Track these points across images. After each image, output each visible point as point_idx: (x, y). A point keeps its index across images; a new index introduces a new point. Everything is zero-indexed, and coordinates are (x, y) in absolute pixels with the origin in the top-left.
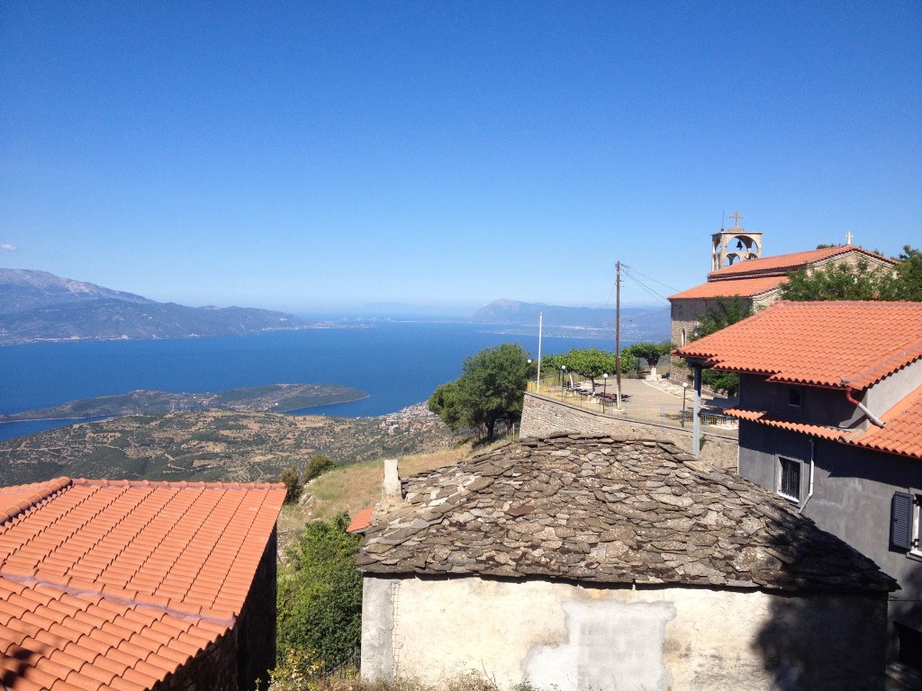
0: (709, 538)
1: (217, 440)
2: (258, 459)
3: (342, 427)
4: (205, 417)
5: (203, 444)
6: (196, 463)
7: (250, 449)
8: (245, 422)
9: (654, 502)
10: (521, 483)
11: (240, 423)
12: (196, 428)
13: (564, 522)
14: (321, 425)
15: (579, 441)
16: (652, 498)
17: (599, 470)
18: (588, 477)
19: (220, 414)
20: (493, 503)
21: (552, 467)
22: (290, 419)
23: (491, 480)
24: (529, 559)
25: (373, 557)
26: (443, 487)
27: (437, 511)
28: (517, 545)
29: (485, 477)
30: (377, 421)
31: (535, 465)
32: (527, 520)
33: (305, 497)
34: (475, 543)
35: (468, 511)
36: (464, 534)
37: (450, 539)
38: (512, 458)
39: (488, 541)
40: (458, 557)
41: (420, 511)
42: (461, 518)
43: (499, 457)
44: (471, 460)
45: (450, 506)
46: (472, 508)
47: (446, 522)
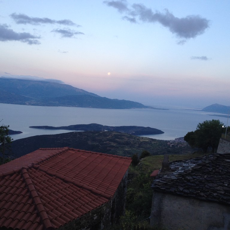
1: (115, 142)
2: (126, 149)
3: (154, 142)
4: (112, 134)
5: (111, 142)
6: (108, 148)
7: (124, 146)
8: (124, 137)
10: (212, 169)
11: (122, 137)
12: (109, 137)
14: (147, 141)
19: (116, 134)
20: (201, 175)
21: (224, 165)
22: (138, 138)
23: (201, 166)
24: (211, 196)
25: (157, 186)
26: (184, 167)
27: (180, 174)
28: (208, 190)
29: (199, 165)
30: (166, 142)
31: (218, 163)
32: (213, 182)
33: (139, 163)
34: (193, 187)
35: (191, 176)
36: (189, 184)
37: (184, 184)
38: (209, 160)
39: (198, 187)
40: (186, 191)
41: (175, 173)
42: (189, 178)
43: (205, 159)
44: (195, 159)
45: (185, 173)
46: (193, 175)
47: (183, 179)
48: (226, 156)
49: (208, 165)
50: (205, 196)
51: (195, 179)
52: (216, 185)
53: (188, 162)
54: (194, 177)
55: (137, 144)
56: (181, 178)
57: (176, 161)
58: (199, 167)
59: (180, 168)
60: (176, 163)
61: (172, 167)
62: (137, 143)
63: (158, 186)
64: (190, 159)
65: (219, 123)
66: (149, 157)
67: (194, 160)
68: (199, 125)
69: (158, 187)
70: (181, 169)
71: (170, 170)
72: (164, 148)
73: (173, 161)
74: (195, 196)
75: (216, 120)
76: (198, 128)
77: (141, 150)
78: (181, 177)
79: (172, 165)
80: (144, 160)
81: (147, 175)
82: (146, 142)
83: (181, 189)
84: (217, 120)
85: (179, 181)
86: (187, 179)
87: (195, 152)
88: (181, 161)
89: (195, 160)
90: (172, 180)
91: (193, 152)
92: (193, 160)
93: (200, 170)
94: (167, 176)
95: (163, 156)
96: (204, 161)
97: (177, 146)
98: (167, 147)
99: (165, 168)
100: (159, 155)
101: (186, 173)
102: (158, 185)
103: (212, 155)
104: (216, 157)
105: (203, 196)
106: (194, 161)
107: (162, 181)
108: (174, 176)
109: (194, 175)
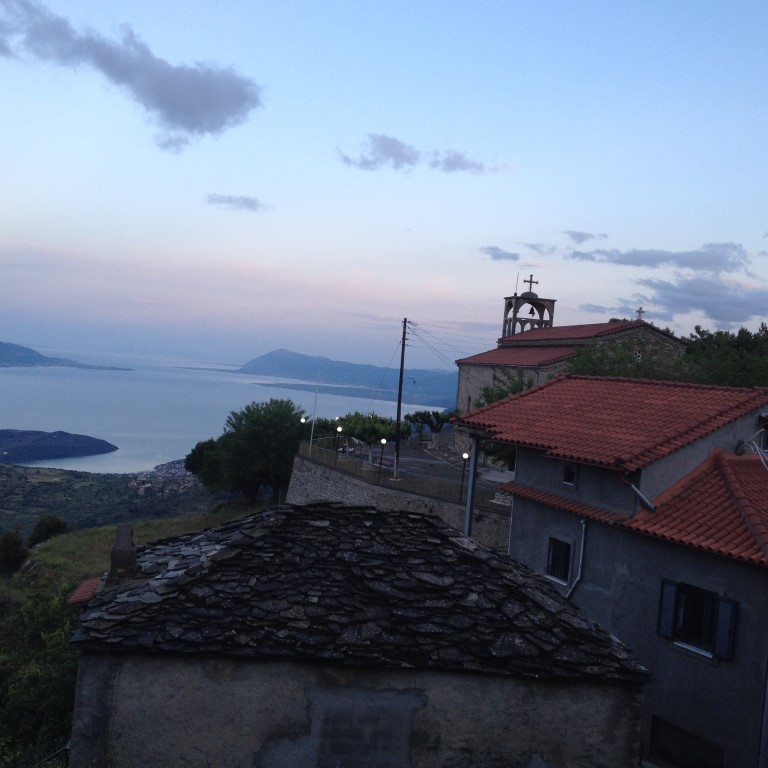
0: (467, 621)
3: (83, 484)
9: (413, 580)
10: (271, 555)
13: (315, 600)
14: (57, 480)
15: (340, 511)
16: (412, 576)
17: (359, 542)
18: (346, 551)
20: (238, 577)
21: (308, 539)
22: (21, 471)
23: (238, 551)
24: (272, 640)
25: (93, 634)
26: (184, 557)
27: (173, 585)
28: (261, 624)
29: (232, 546)
30: (126, 478)
31: (289, 535)
32: (275, 597)
33: (28, 562)
34: (213, 621)
35: (209, 584)
36: (202, 611)
37: (185, 616)
38: (264, 527)
39: (228, 619)
40: (192, 636)
41: (154, 583)
42: (200, 592)
43: (250, 525)
44: (220, 528)
45: (189, 579)
46: (214, 582)
47: (182, 597)
48: (312, 509)
49: (260, 544)
50: (251, 643)
51: (221, 595)
52: (284, 604)
53: (199, 540)
54: (219, 587)
55: (16, 494)
56: (175, 595)
57: (160, 542)
58: (233, 554)
59: (173, 563)
60: (158, 547)
61: (146, 562)
62: (16, 491)
63: (98, 635)
64: (205, 530)
65: (293, 409)
66: (64, 536)
67: (218, 531)
68: (232, 416)
69: (97, 638)
70: (176, 565)
71: (139, 575)
72: (117, 501)
73: (149, 544)
74: (219, 648)
75: (282, 401)
76: (228, 429)
77: (35, 514)
78: (174, 592)
79: (147, 556)
80: (46, 550)
81: (55, 602)
82: (50, 484)
83: (176, 632)
84: (285, 399)
85: (168, 607)
86: (196, 595)
87: (219, 507)
88: (174, 540)
89: (223, 531)
90: (147, 607)
91: (215, 506)
92: (216, 531)
93: (237, 562)
94: (128, 596)
95: (115, 527)
96: (246, 532)
97: (162, 490)
98: (126, 497)
99: (119, 571)
100: (100, 525)
101: (191, 576)
102: (98, 631)
103: (272, 509)
104: (284, 517)
105: (247, 645)
106: (217, 535)
107: (111, 614)
108: (152, 591)
109: (218, 581)
